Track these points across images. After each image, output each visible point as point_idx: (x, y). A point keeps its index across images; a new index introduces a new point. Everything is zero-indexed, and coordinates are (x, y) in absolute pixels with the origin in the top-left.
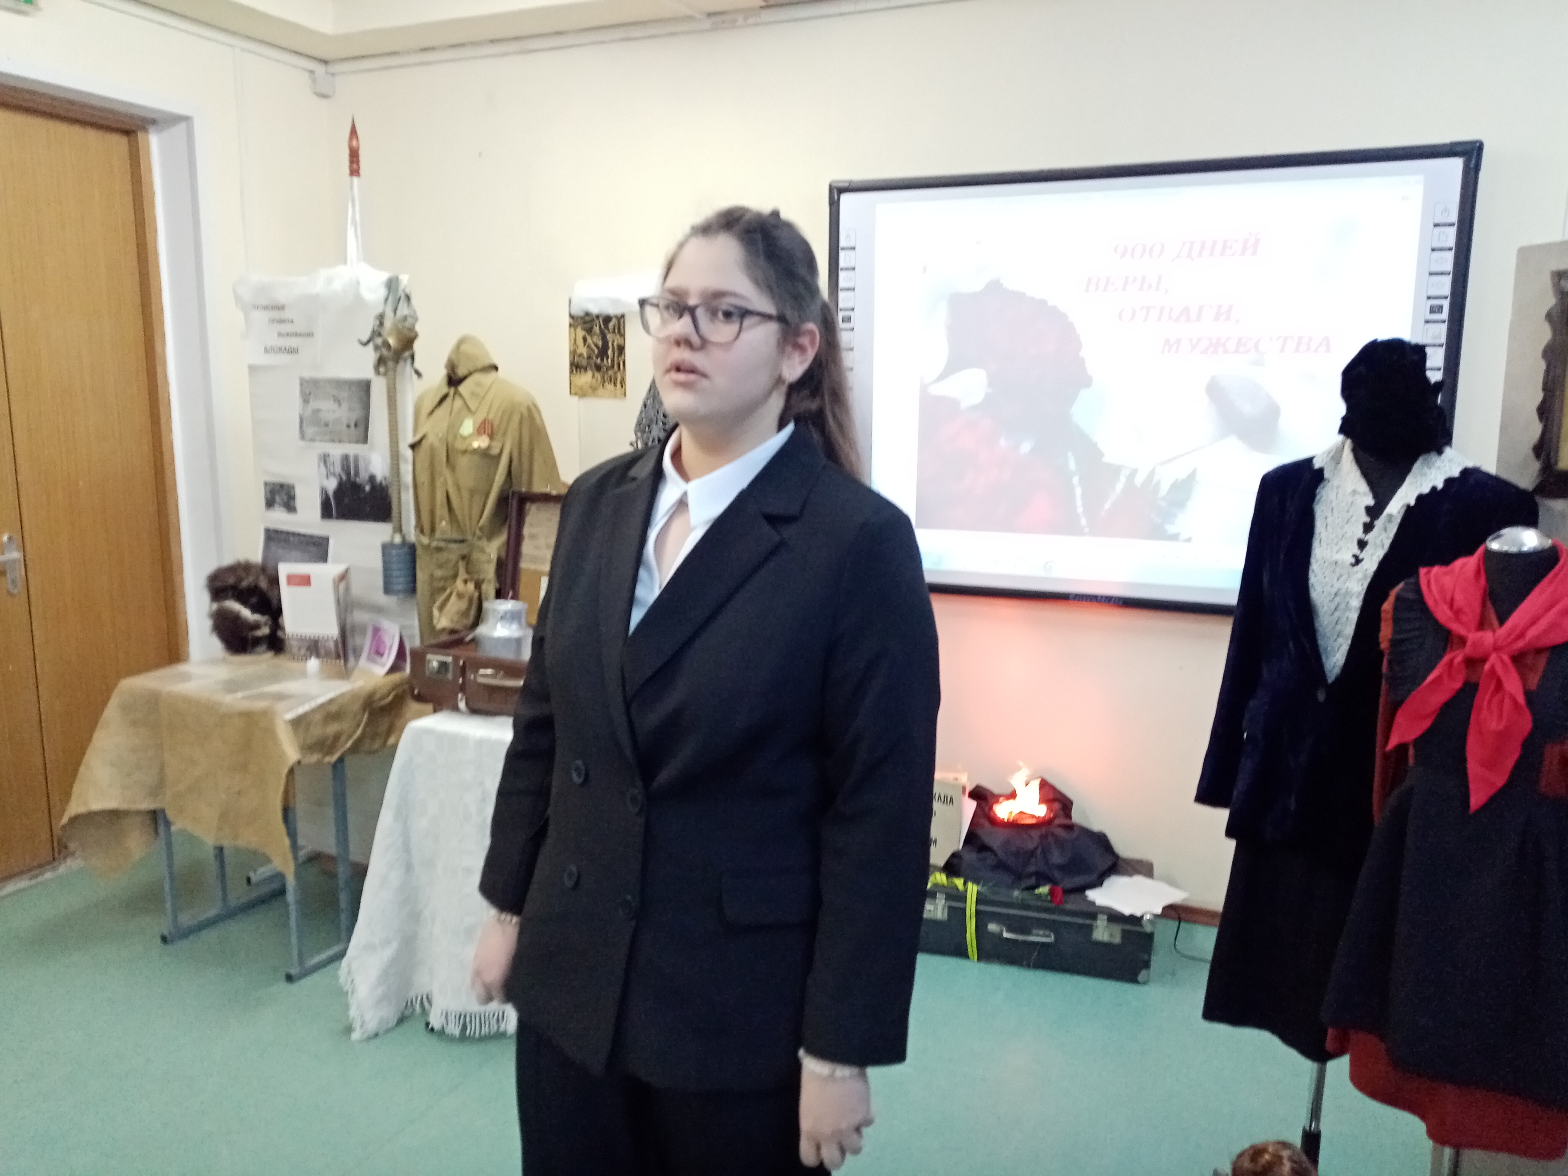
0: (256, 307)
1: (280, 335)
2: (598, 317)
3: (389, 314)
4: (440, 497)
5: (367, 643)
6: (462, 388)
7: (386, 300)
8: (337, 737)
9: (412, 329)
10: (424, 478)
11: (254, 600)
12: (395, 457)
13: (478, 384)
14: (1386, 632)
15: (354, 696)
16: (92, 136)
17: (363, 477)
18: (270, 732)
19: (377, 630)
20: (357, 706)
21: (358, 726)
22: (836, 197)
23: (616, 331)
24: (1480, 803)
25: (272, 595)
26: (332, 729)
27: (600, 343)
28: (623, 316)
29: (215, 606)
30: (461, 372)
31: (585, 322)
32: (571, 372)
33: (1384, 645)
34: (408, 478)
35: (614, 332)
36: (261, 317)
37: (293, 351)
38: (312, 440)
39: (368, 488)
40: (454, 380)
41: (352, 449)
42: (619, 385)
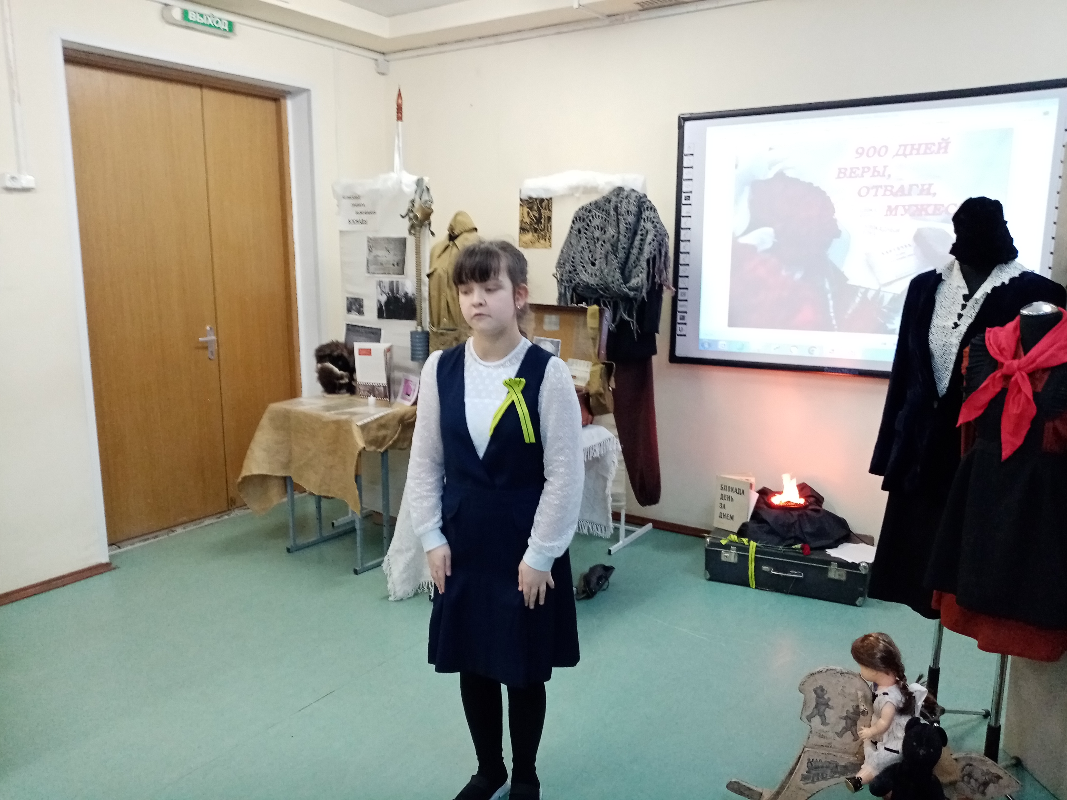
0: (344, 198)
1: (357, 213)
2: (536, 199)
3: (417, 200)
4: (443, 304)
5: (401, 389)
6: (457, 242)
7: (416, 191)
8: (384, 437)
9: (430, 208)
10: (434, 293)
11: (340, 363)
12: (419, 281)
13: (466, 239)
14: (965, 363)
15: (394, 416)
16: (258, 103)
17: (401, 293)
18: (349, 432)
19: (407, 381)
20: (395, 422)
21: (396, 432)
22: (682, 124)
23: (547, 208)
24: (1007, 456)
25: (350, 359)
26: (382, 433)
27: (537, 215)
28: (551, 199)
29: (320, 365)
30: (457, 232)
31: (529, 203)
32: (520, 232)
33: (963, 371)
34: (426, 294)
35: (545, 209)
36: (347, 203)
37: (364, 222)
38: (374, 273)
39: (403, 300)
40: (452, 237)
41: (395, 278)
42: (547, 240)
